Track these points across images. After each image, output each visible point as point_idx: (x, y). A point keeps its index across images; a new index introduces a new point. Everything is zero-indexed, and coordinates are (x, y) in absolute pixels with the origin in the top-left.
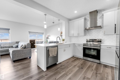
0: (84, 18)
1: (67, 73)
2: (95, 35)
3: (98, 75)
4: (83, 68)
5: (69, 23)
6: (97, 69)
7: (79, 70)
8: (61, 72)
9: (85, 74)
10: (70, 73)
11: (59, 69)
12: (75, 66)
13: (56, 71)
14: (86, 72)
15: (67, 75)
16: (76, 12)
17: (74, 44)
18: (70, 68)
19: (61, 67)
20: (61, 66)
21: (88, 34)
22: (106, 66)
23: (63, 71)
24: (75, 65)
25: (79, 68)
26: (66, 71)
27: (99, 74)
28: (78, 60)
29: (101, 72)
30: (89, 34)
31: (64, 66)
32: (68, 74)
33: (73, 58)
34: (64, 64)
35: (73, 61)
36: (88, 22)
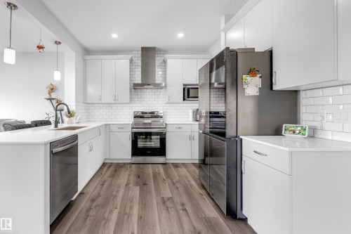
0: (130, 57)
1: (125, 210)
2: (150, 102)
3: (177, 185)
4: (147, 183)
5: (85, 60)
6: (168, 175)
7: (142, 190)
8: (106, 215)
9: (160, 194)
10: (131, 208)
11: (92, 211)
12: (126, 185)
13: (88, 222)
14: (157, 189)
15: (129, 215)
16: (115, 36)
17: (106, 125)
18: (121, 194)
19: (94, 204)
20: (93, 201)
21: (136, 99)
22: (176, 165)
23: (108, 210)
24: (125, 183)
25: (138, 187)
26: (118, 207)
27: (177, 182)
28: (123, 169)
29: (178, 178)
30: (139, 99)
31: (99, 196)
32: (127, 210)
33: (106, 168)
34: (96, 192)
35: (112, 176)
36: (136, 70)
